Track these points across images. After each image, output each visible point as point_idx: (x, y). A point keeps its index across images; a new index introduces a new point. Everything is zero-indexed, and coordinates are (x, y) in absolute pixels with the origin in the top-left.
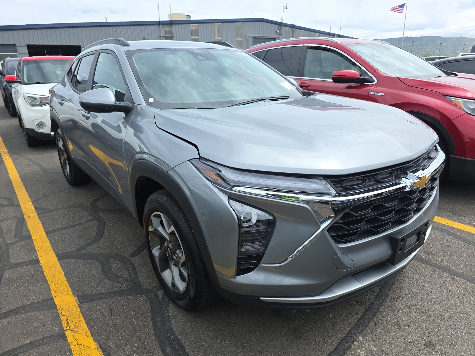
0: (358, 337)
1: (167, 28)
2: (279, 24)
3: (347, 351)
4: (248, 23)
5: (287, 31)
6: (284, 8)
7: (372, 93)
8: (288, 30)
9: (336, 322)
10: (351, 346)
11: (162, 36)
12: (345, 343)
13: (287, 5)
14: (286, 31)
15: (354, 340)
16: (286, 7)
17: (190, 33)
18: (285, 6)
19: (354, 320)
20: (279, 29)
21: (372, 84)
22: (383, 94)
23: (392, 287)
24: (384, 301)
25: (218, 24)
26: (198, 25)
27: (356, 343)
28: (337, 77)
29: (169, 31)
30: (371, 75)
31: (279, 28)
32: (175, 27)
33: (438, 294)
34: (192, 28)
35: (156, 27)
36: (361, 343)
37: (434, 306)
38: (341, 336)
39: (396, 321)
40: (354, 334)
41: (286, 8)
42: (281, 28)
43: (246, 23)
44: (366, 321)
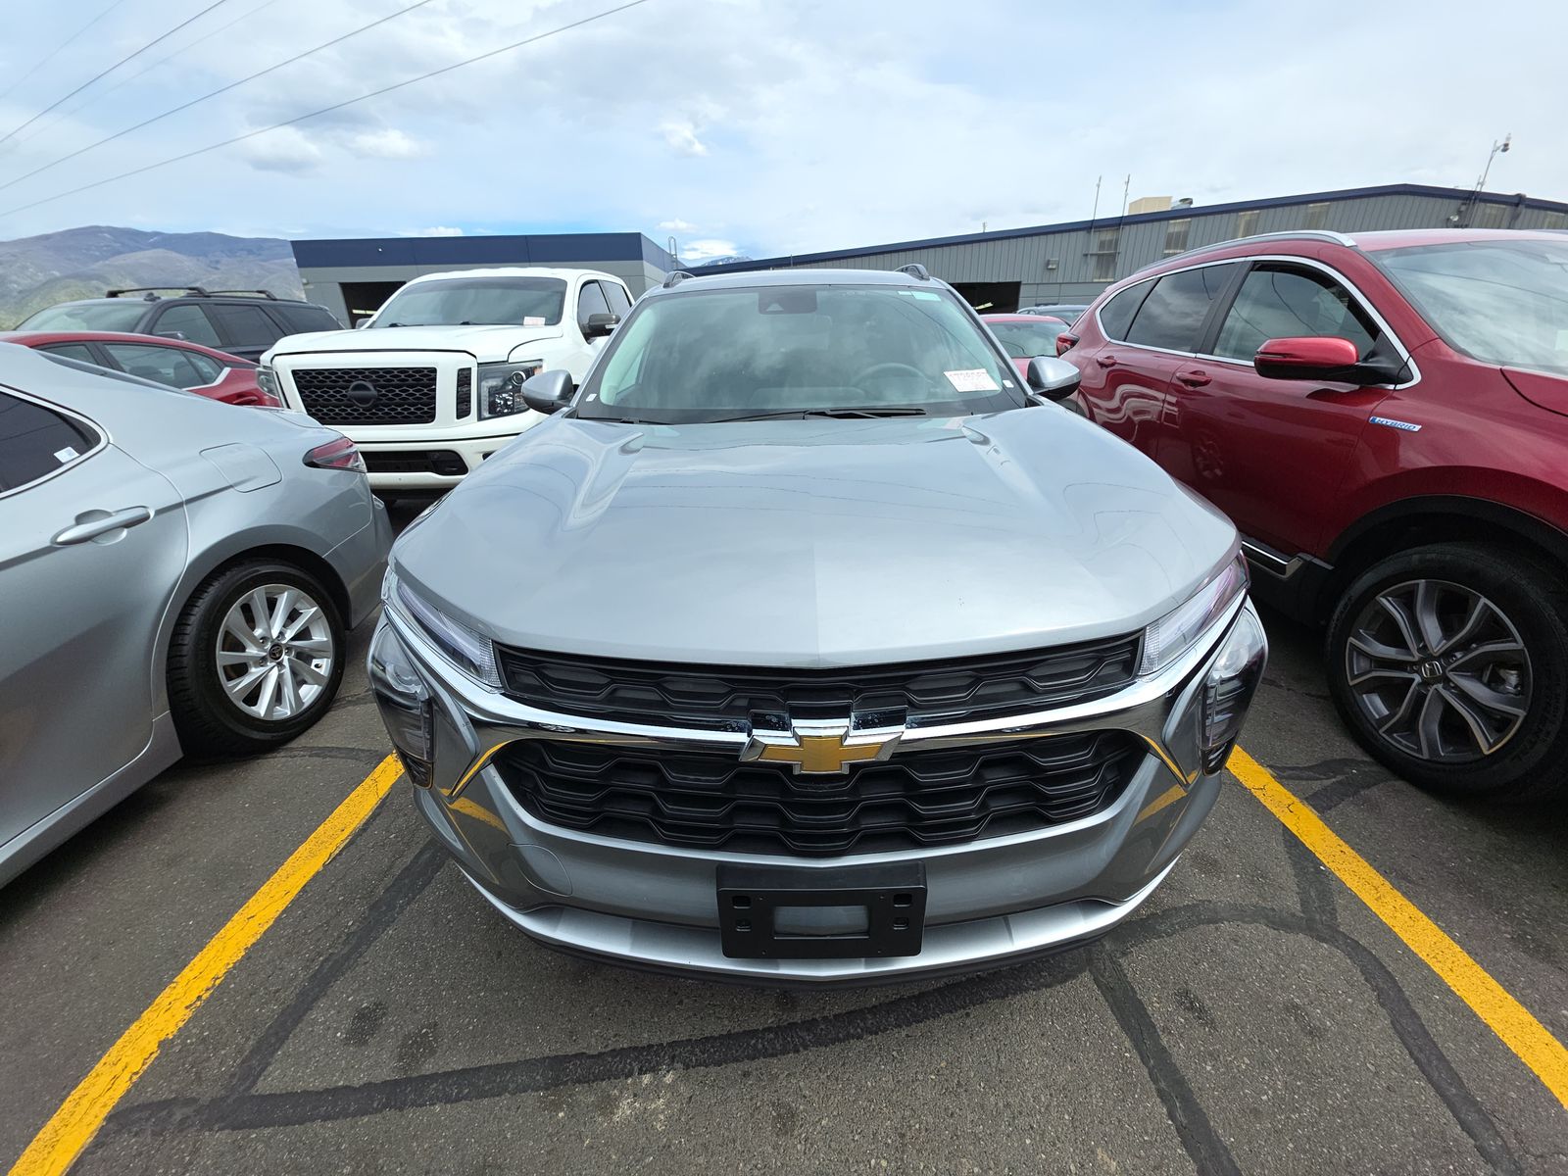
0: (668, 1072)
1: (1107, 236)
2: (1467, 196)
3: (609, 1079)
4: (1350, 202)
5: (1490, 214)
6: (1498, 148)
7: (1378, 420)
8: (1494, 212)
9: (681, 1003)
10: (630, 1075)
11: (1092, 255)
12: (629, 1061)
13: (1508, 139)
14: (1487, 216)
15: (654, 1070)
16: (1506, 145)
17: (1163, 241)
18: (1501, 143)
19: (713, 1029)
20: (1459, 213)
21: (1399, 387)
22: (1417, 428)
23: (919, 1022)
24: (848, 1037)
25: (1250, 212)
26: (1190, 222)
27: (646, 1079)
28: (1271, 361)
29: (1111, 241)
30: (1405, 355)
31: (1463, 208)
32: (1128, 232)
33: (1028, 1141)
34: (1171, 230)
35: (1081, 234)
36: (656, 1090)
37: (964, 1160)
38: (645, 1038)
39: (801, 1107)
40: (673, 1058)
41: (1502, 148)
42: (1467, 209)
43: (1342, 203)
44: (737, 1051)
